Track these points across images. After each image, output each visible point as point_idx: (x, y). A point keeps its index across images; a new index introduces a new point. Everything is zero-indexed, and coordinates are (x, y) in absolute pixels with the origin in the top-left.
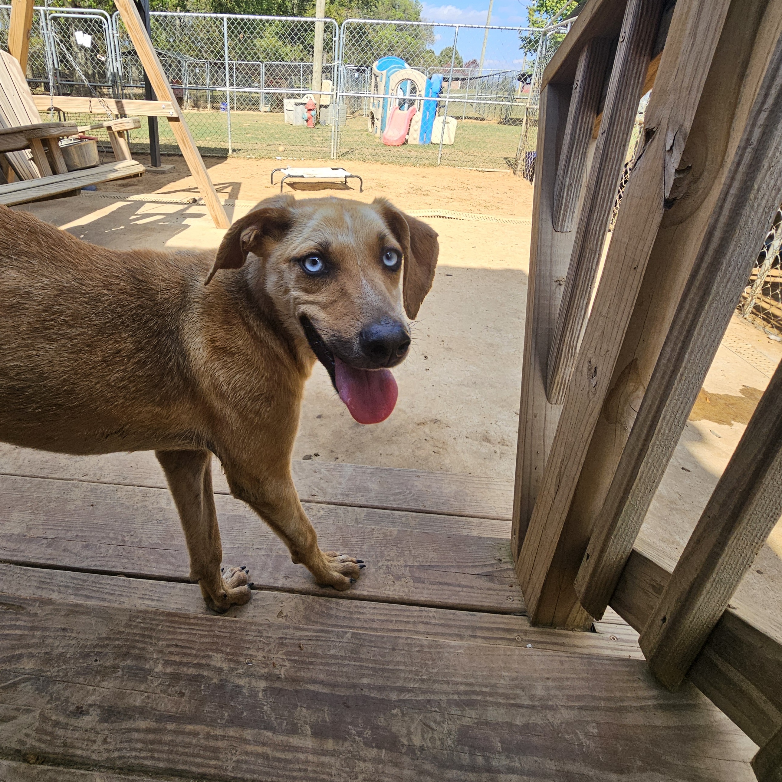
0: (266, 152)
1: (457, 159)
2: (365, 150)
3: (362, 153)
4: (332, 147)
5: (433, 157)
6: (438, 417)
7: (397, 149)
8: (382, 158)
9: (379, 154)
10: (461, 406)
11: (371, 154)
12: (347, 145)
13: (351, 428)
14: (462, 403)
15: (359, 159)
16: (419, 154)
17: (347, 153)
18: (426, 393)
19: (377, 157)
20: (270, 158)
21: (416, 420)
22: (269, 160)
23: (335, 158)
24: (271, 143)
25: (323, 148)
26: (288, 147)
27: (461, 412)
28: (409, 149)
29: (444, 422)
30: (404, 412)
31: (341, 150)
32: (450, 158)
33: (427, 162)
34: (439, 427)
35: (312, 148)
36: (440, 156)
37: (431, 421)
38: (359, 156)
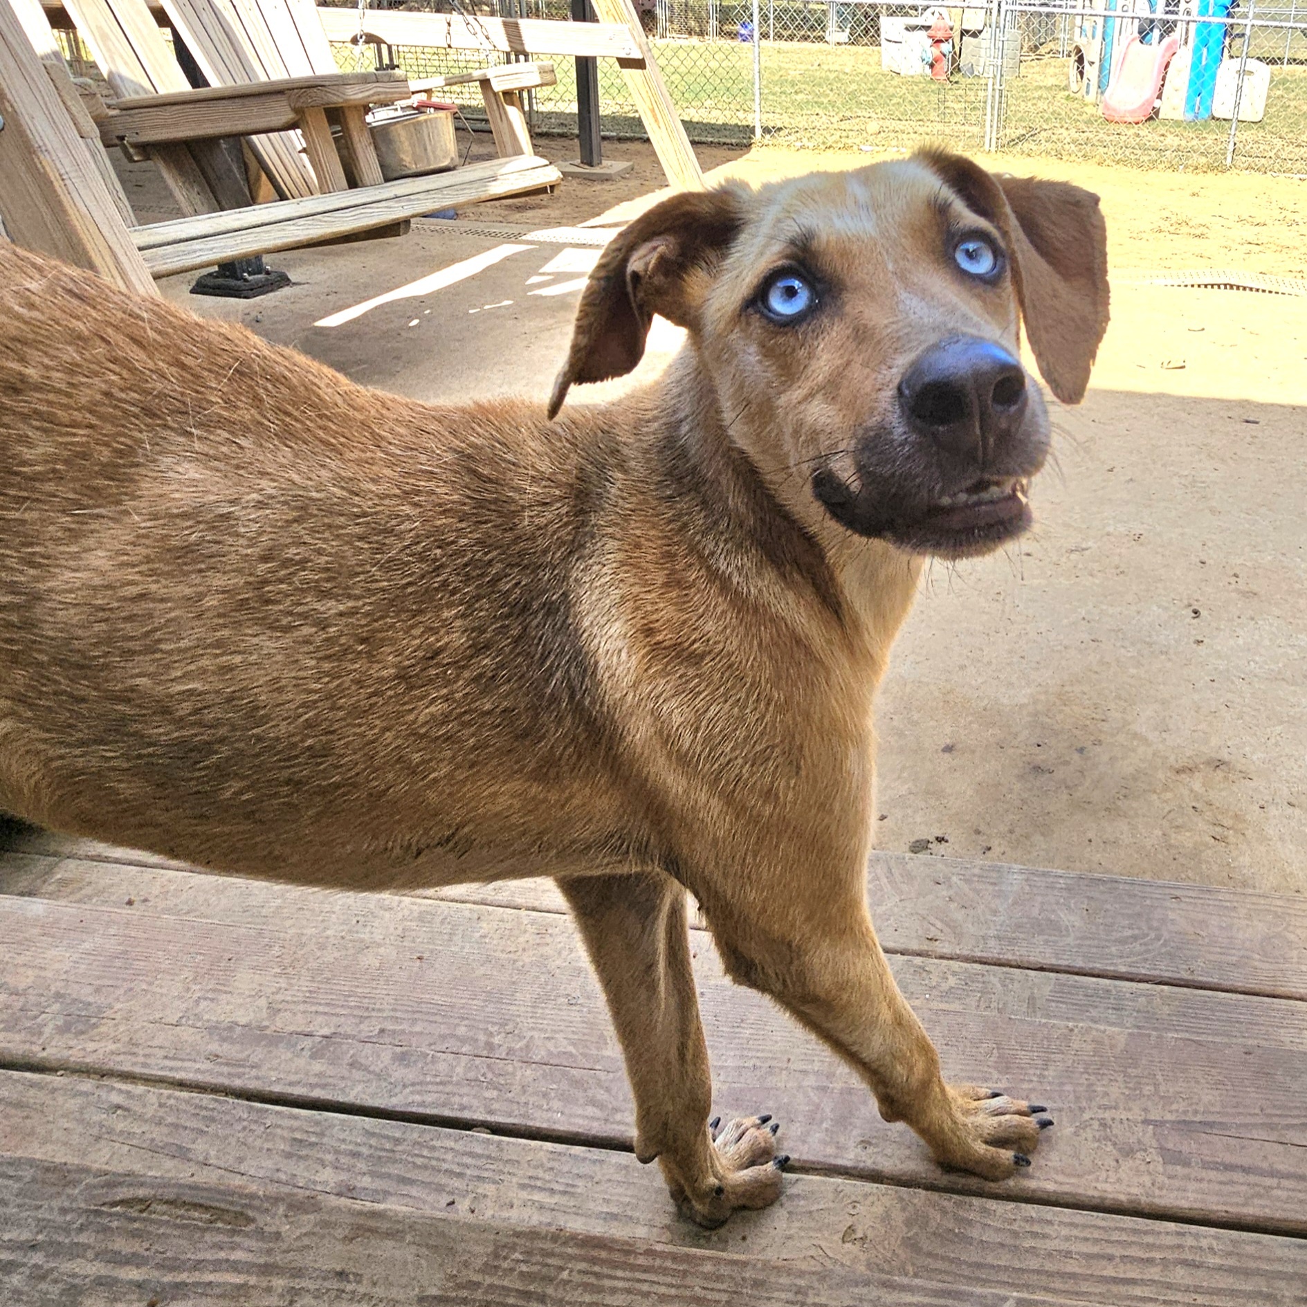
0: (839, 133)
1: (1272, 154)
2: (1063, 130)
3: (1054, 138)
4: (988, 124)
5: (1217, 149)
6: (1224, 755)
7: (1135, 129)
8: (1102, 150)
9: (1095, 141)
10: (1279, 729)
11: (1074, 142)
12: (1020, 120)
13: (1021, 777)
14: (1282, 723)
15: (1048, 153)
16: (1183, 143)
17: (1021, 138)
18: (1196, 697)
19: (1088, 148)
20: (846, 147)
21: (1172, 759)
22: (843, 152)
23: (993, 148)
24: (848, 114)
25: (967, 127)
26: (887, 123)
27: (1277, 744)
28: (1162, 130)
29: (1239, 767)
30: (1145, 741)
31: (1008, 131)
32: (1255, 151)
33: (1203, 160)
34: (1226, 778)
35: (940, 127)
36: (1231, 147)
37: (1208, 763)
38: (1049, 146)
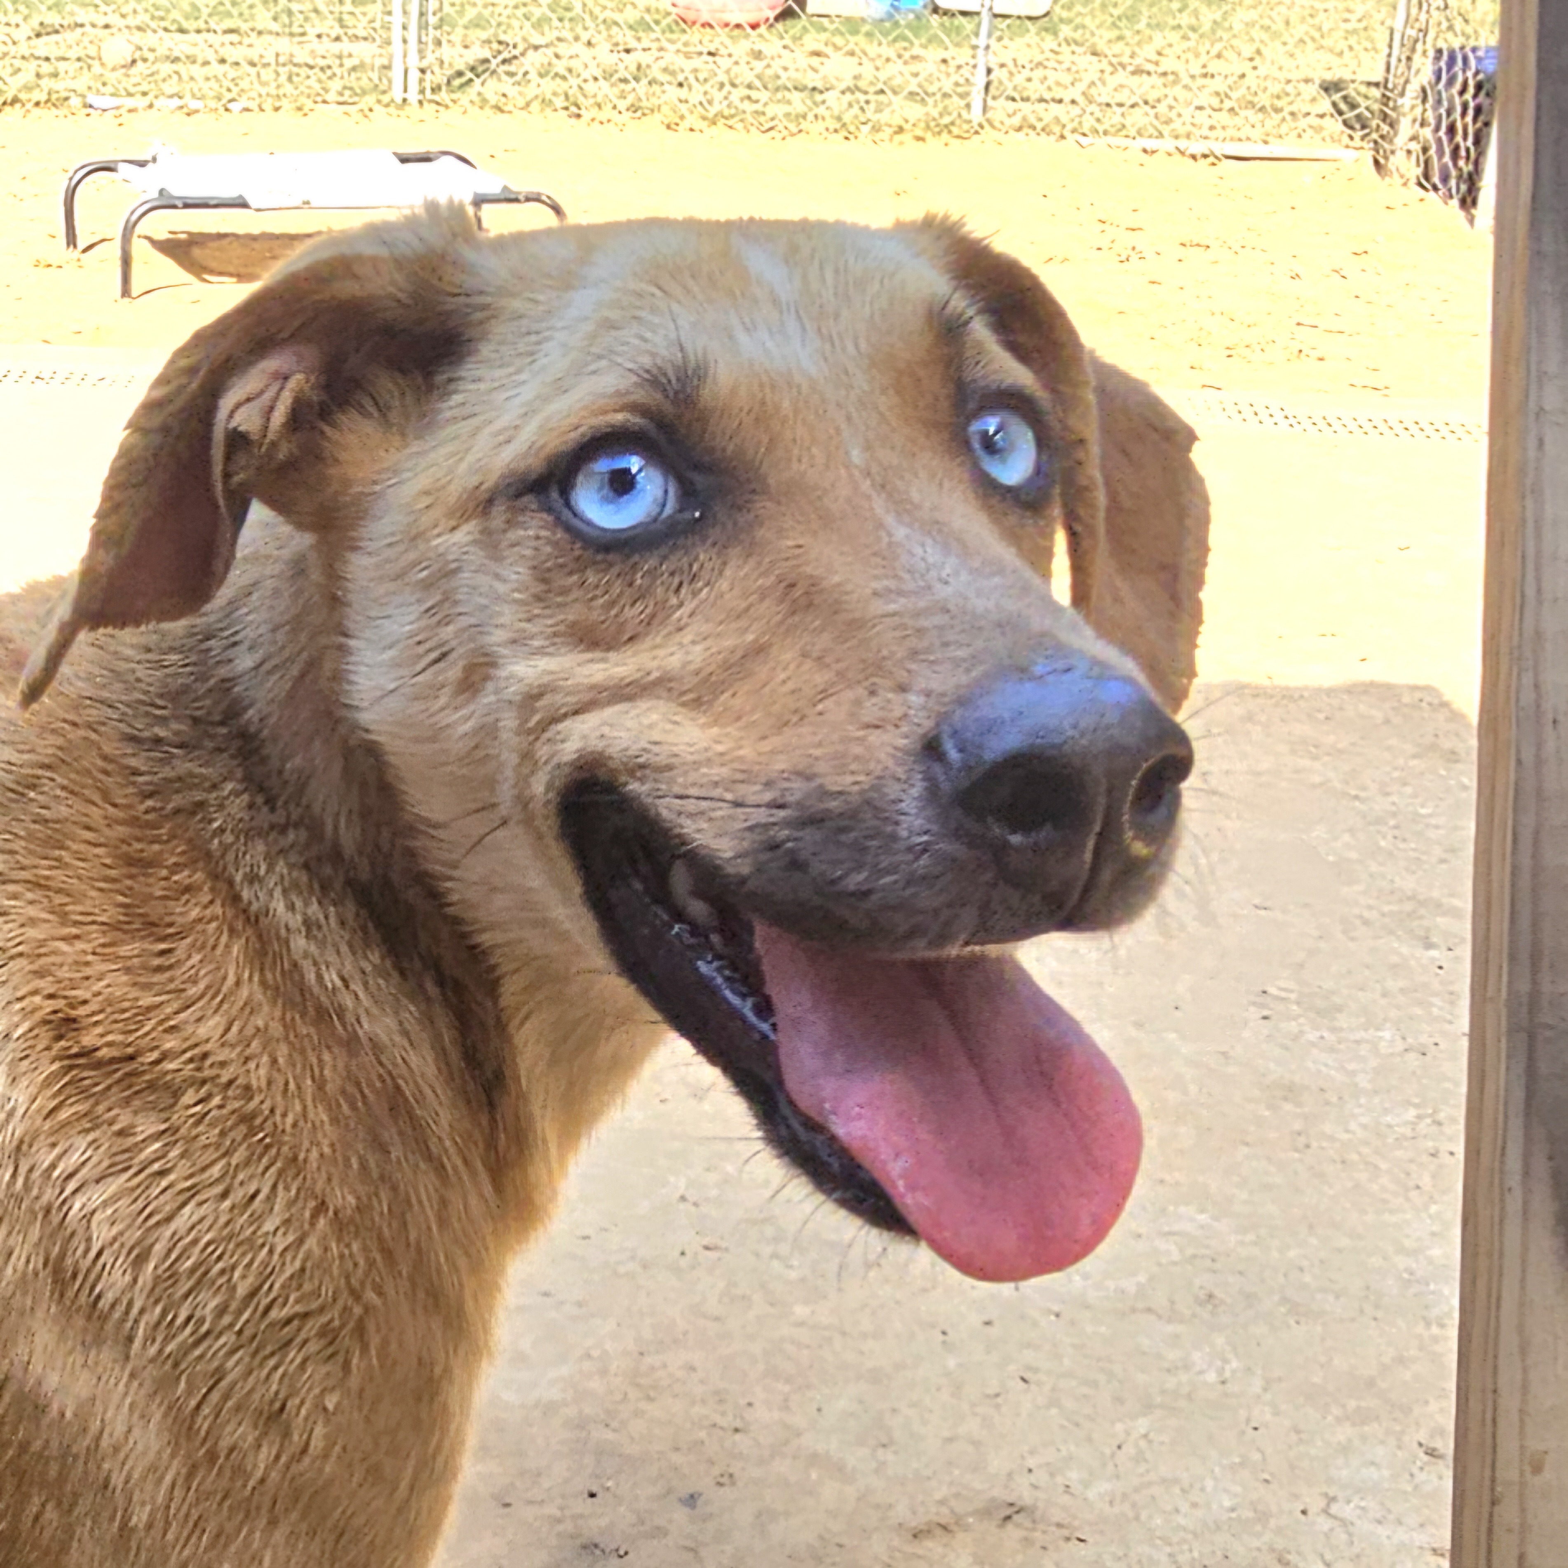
0: (31, 67)
1: (1075, 93)
2: (579, 48)
3: (560, 67)
4: (396, 34)
5: (948, 86)
6: (1023, 1493)
7: (751, 41)
8: (673, 93)
9: (656, 72)
10: (1142, 1425)
11: (608, 75)
12: (477, 23)
14: (1148, 1407)
15: (546, 103)
16: (868, 71)
17: (481, 68)
18: (952, 1363)
19: (642, 88)
20: (55, 102)
21: (901, 1511)
22: (47, 114)
23: (413, 96)
24: (53, 19)
25: (345, 46)
26: (147, 40)
27: (1139, 1458)
28: (812, 40)
29: (1057, 1515)
30: (839, 1470)
31: (446, 52)
32: (1035, 90)
33: (915, 112)
34: (1027, 1542)
35: (284, 45)
36: (980, 79)
37: (985, 1513)
38: (549, 86)
